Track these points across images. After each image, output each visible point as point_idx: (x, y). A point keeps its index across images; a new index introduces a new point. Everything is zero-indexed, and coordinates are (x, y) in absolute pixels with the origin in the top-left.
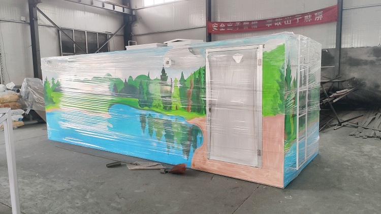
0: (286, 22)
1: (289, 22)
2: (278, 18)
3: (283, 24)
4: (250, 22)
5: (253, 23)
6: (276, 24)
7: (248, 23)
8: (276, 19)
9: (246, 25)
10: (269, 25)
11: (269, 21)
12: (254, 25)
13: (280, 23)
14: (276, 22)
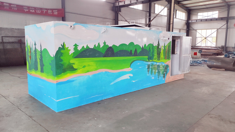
0: (38, 11)
1: (39, 12)
2: (32, 7)
3: (36, 12)
4: (10, 4)
5: (12, 5)
6: (31, 11)
7: (8, 5)
8: (30, 7)
9: (6, 6)
10: (26, 10)
11: (25, 7)
12: (13, 7)
13: (33, 11)
14: (31, 9)
